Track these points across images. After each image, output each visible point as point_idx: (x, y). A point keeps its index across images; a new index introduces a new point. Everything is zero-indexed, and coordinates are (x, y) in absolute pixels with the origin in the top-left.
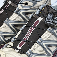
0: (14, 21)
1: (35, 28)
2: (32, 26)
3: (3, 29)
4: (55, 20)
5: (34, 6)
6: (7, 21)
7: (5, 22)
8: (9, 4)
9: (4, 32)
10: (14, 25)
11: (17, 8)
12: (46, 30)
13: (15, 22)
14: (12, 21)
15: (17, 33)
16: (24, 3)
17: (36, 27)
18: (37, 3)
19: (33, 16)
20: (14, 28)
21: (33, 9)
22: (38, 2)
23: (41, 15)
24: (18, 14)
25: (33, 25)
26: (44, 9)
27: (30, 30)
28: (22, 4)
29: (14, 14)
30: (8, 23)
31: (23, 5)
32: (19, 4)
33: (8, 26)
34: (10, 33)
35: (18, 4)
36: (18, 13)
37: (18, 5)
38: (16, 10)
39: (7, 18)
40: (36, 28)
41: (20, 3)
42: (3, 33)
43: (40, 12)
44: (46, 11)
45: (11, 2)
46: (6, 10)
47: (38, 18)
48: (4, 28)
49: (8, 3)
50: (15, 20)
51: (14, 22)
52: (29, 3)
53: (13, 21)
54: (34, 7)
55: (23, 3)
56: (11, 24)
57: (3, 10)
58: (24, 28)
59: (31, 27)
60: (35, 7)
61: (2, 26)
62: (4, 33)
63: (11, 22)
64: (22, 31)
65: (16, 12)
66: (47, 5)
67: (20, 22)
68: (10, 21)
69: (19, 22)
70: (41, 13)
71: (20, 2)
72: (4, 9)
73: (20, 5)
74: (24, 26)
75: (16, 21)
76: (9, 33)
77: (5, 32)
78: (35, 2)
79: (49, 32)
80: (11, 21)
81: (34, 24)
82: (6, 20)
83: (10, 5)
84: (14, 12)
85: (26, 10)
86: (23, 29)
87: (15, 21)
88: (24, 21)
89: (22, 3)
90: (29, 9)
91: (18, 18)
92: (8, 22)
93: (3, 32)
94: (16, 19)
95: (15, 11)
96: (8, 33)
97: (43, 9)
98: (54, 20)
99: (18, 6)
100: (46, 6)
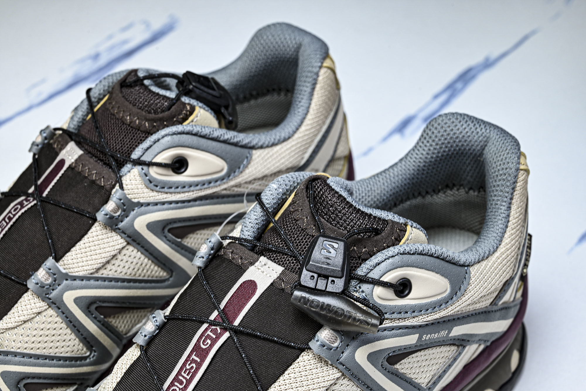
0: (97, 279)
1: (227, 335)
2: (212, 317)
3: (20, 330)
4: (364, 280)
5: (228, 175)
6: (50, 281)
7: (31, 283)
8: (62, 162)
9: (24, 355)
10: (93, 307)
11: (116, 193)
12: (302, 350)
13: (100, 283)
14: (82, 278)
15: (115, 354)
16: (164, 157)
17: (237, 323)
18: (249, 159)
19: (220, 246)
20: (91, 327)
21: (223, 197)
22: (256, 154)
23: (274, 242)
24: (122, 232)
25: (215, 313)
26: (293, 203)
27: (197, 348)
28: (150, 164)
29: (96, 230)
30: (53, 294)
31: (154, 172)
32: (129, 166)
33: (51, 312)
34: (66, 359)
35: (121, 165)
36: (121, 225)
37: (125, 170)
38: (110, 206)
39: (50, 262)
40: (235, 331)
41: (138, 162)
42: (17, 359)
43: (266, 226)
44: (305, 221)
45: (81, 152)
46: (43, 201)
47: (252, 264)
48: (28, 325)
49: (57, 154)
50: (105, 273)
51: (92, 282)
52: (195, 158)
53: (88, 279)
54: (232, 183)
55: (157, 160)
56: (77, 301)
57: (21, 204)
58: (161, 328)
59: (205, 326)
60: (238, 186)
61: (14, 310)
62: (26, 359)
63: (78, 282)
64: (145, 349)
65: (112, 217)
66: (314, 179)
67: (135, 281)
68: (67, 277)
69: (129, 281)
70: (274, 229)
71: (135, 155)
72: (32, 195)
73: (137, 170)
74: (160, 316)
75: (111, 280)
76: (59, 359)
77: (30, 356)
78: (238, 149)
79: (320, 359)
80: (74, 278)
81: (222, 306)
82: (41, 275)
83: (70, 167)
84: (95, 220)
85: (177, 202)
86: (152, 340)
87: (104, 279)
88: (163, 274)
89: (146, 158)
90: (195, 200)
91: (120, 257)
92: (52, 287)
93: (15, 354)
94: (109, 267)
95: (100, 216)
96: (52, 358)
97: (284, 201)
98: (353, 283)
99: (126, 180)
100: (307, 188)
